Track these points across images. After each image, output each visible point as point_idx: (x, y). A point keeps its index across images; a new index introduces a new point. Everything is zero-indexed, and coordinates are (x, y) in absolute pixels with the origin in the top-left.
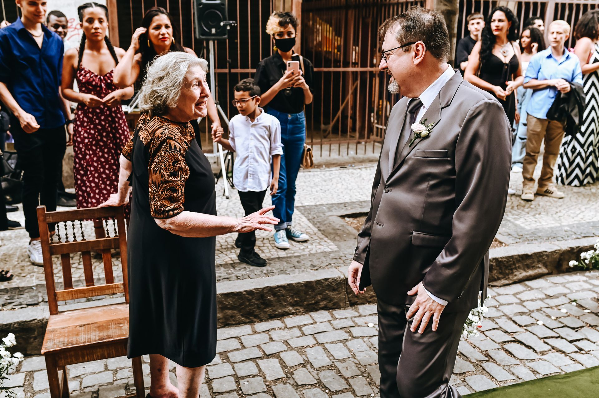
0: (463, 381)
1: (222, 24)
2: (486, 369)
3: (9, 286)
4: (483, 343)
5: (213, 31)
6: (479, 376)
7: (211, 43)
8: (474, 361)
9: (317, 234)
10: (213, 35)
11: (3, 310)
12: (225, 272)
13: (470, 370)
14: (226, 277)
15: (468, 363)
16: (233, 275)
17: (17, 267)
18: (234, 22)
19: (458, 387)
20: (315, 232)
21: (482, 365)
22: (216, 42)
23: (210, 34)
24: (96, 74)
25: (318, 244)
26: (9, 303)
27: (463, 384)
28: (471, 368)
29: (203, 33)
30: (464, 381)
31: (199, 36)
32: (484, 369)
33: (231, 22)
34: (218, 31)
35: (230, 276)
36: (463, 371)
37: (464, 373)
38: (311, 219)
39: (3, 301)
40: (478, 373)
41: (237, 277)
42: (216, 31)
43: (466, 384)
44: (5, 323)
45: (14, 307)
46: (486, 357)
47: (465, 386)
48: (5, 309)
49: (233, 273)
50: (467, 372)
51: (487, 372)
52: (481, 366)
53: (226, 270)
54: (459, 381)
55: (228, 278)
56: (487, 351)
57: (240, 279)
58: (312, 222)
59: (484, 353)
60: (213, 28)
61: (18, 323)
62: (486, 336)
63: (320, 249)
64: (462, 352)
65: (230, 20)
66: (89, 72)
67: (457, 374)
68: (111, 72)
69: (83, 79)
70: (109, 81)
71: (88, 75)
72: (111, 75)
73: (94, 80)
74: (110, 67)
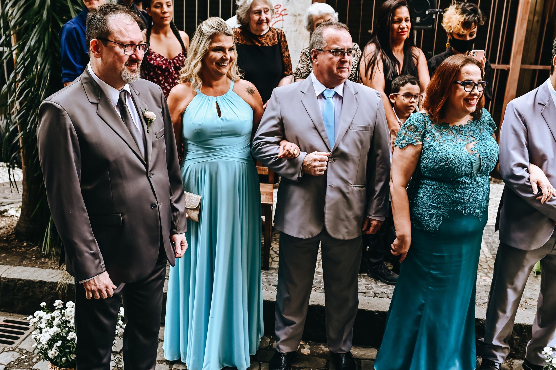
1: (427, 12)
5: (418, 20)
7: (415, 33)
9: (488, 262)
10: (418, 24)
12: (364, 286)
14: (364, 291)
16: (373, 290)
20: (488, 259)
22: (423, 31)
24: (166, 58)
25: (484, 275)
34: (424, 20)
35: (368, 291)
38: (490, 243)
41: (375, 294)
49: (373, 288)
53: (367, 283)
55: (364, 293)
57: (377, 296)
58: (489, 246)
60: (418, 16)
63: (484, 280)
66: (160, 56)
68: (179, 55)
69: (154, 63)
70: (178, 65)
71: (158, 59)
72: (179, 58)
73: (164, 64)
74: (177, 50)
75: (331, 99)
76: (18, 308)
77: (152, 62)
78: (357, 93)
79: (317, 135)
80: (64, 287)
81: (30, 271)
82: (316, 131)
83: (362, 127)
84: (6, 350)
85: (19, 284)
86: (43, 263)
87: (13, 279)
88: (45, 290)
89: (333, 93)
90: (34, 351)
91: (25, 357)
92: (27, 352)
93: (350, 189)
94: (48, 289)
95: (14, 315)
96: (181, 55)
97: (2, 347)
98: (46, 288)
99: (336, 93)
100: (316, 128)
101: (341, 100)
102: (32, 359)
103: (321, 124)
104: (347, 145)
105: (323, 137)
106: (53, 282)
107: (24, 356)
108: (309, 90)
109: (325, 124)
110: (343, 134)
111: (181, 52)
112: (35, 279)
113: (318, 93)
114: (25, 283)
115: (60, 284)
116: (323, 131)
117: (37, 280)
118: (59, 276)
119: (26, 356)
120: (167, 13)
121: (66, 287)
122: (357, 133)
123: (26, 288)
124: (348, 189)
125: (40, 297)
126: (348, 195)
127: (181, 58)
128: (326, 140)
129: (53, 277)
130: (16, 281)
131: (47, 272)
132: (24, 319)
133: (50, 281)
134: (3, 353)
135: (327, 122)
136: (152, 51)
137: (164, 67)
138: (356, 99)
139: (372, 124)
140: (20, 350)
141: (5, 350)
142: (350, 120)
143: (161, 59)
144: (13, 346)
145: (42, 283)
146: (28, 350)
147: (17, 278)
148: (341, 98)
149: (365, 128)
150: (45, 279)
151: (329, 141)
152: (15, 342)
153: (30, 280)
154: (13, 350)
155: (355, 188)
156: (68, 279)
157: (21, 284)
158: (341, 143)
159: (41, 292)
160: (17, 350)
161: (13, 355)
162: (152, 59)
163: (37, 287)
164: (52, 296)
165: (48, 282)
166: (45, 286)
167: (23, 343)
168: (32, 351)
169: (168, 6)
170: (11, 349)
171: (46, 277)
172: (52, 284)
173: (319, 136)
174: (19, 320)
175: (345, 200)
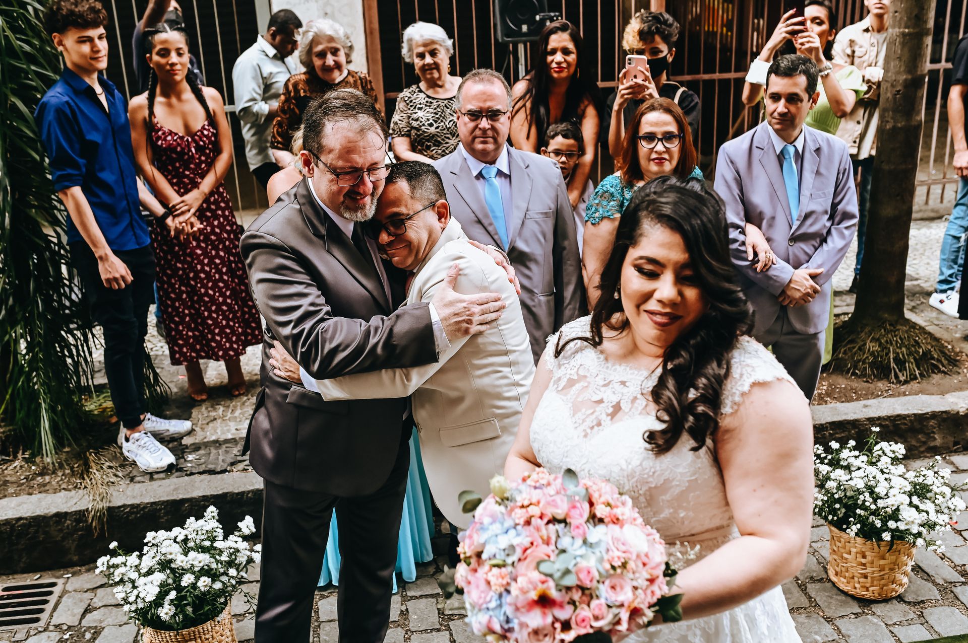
0: (919, 616)
1: (538, 18)
2: (960, 597)
3: (238, 434)
4: (958, 550)
5: (525, 28)
6: (947, 610)
7: (521, 48)
8: (941, 582)
10: (525, 35)
11: (233, 471)
13: (932, 598)
15: (930, 585)
17: (246, 404)
18: (557, 14)
19: (910, 624)
21: (954, 589)
22: (528, 44)
23: (519, 33)
24: (181, 135)
26: (240, 461)
27: (919, 621)
28: (935, 594)
29: (508, 32)
30: (921, 615)
31: (502, 38)
32: (957, 598)
33: (552, 14)
34: (532, 28)
36: (920, 599)
37: (923, 602)
39: (232, 458)
40: (946, 603)
42: (529, 28)
43: (924, 621)
44: (236, 491)
45: (246, 468)
46: (962, 576)
47: (922, 624)
48: (235, 470)
50: (927, 600)
51: (962, 603)
52: (952, 592)
54: (912, 615)
56: (965, 565)
59: (959, 568)
60: (524, 24)
61: (252, 491)
62: (965, 539)
64: (921, 565)
65: (550, 11)
66: (171, 133)
67: (909, 603)
68: (203, 128)
69: (162, 144)
70: (201, 143)
71: (169, 138)
72: (202, 133)
73: (178, 145)
74: (199, 121)
75: (493, 179)
76: (22, 565)
77: (160, 143)
78: (528, 166)
79: (483, 231)
80: (100, 515)
81: (31, 502)
82: (480, 226)
83: (542, 213)
84: (32, 632)
85: (18, 527)
86: (45, 485)
87: (6, 520)
88: (68, 526)
89: (495, 171)
90: (80, 623)
91: (70, 635)
92: (70, 628)
93: (536, 300)
94: (71, 524)
95: (16, 576)
96: (207, 127)
97: (24, 629)
98: (69, 522)
99: (499, 170)
100: (479, 222)
101: (508, 180)
102: (84, 636)
103: (486, 216)
104: (526, 242)
105: (492, 233)
106: (80, 511)
107: (68, 634)
108: (461, 169)
109: (491, 215)
110: (519, 226)
111: (206, 123)
112: (46, 511)
113: (475, 173)
114: (30, 522)
115: (93, 513)
116: (491, 224)
117: (51, 514)
118: (86, 499)
119: (70, 633)
120: (177, 64)
121: (104, 513)
122: (536, 222)
123: (32, 530)
124: (533, 300)
125: (59, 538)
126: (534, 309)
127: (206, 132)
128: (496, 237)
129: (76, 503)
130: (14, 522)
131: (61, 497)
132: (36, 580)
133: (74, 509)
134: (30, 639)
135: (493, 211)
136: (159, 126)
137: (179, 149)
138: (528, 175)
139: (553, 206)
140: (56, 626)
141: (31, 634)
142: (524, 206)
143: (173, 138)
144: (41, 624)
145: (60, 516)
146: (69, 624)
147: (14, 517)
148: (508, 177)
149: (546, 213)
150: (64, 509)
151: (500, 238)
152: (41, 618)
153: (38, 516)
154: (45, 630)
155: (542, 298)
156: (104, 501)
157: (23, 525)
158: (518, 238)
159: (61, 530)
160: (51, 628)
161: (49, 637)
162: (159, 138)
163: (51, 523)
164: (80, 533)
165: (72, 512)
166: (66, 520)
167: (55, 614)
168: (77, 623)
169: (180, 55)
170: (40, 629)
171: (65, 505)
172: (80, 514)
173: (485, 231)
174: (28, 582)
175: (531, 317)
